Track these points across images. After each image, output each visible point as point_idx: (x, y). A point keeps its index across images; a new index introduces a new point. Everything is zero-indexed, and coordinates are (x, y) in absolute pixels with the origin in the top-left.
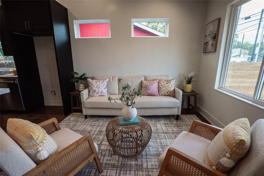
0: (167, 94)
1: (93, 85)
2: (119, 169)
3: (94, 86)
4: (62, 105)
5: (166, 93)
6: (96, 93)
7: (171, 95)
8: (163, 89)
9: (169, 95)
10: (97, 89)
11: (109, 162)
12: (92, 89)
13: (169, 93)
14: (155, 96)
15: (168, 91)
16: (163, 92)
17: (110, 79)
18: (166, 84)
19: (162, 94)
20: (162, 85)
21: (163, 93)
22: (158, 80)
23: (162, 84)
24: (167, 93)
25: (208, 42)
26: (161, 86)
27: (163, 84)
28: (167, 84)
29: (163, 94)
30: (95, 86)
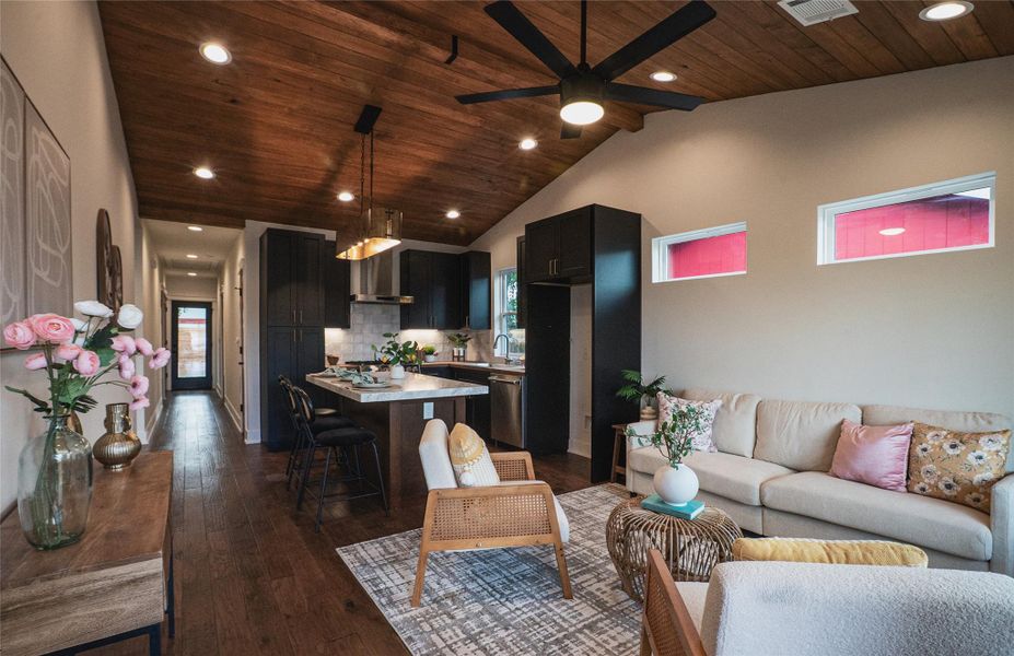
0: (947, 493)
2: (606, 613)
4: (589, 456)
5: (941, 486)
7: (972, 503)
8: (931, 466)
9: (958, 502)
11: (598, 593)
13: (958, 489)
14: (885, 488)
15: (951, 482)
16: (927, 481)
17: (729, 401)
18: (946, 446)
19: (923, 489)
20: (925, 450)
21: (929, 484)
22: (909, 427)
23: (924, 445)
26: (920, 454)
27: (933, 446)
28: (953, 446)
29: (928, 491)
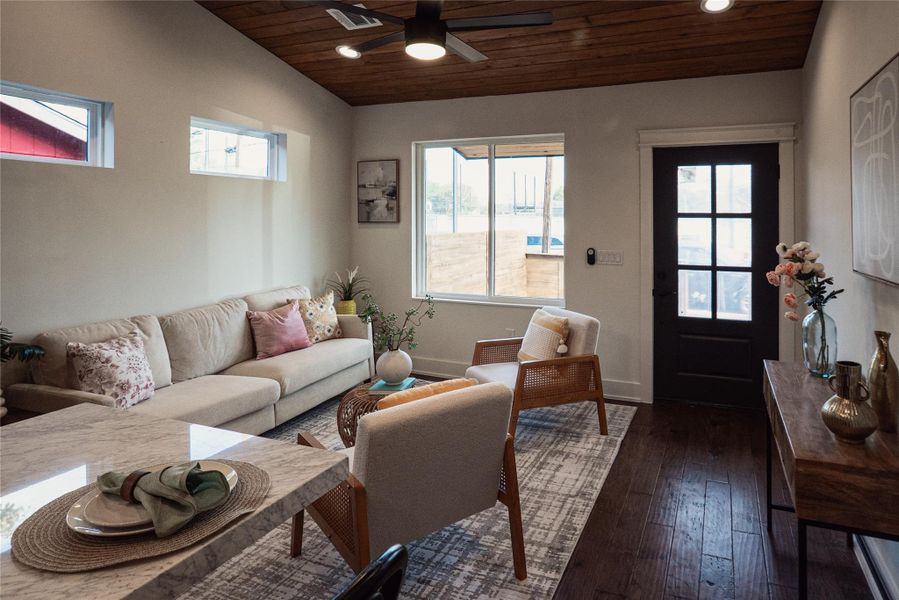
0: (329, 335)
1: (114, 361)
3: (117, 367)
5: (326, 332)
6: (132, 391)
7: (338, 335)
8: (318, 323)
9: (333, 338)
10: (131, 377)
12: (111, 383)
13: (333, 330)
14: (306, 347)
15: (330, 327)
18: (318, 308)
19: (318, 339)
20: (311, 314)
21: (320, 334)
22: (298, 302)
23: (309, 312)
24: (329, 331)
25: (373, 201)
26: (310, 318)
27: (313, 310)
28: (322, 307)
29: (320, 339)
30: (123, 366)
